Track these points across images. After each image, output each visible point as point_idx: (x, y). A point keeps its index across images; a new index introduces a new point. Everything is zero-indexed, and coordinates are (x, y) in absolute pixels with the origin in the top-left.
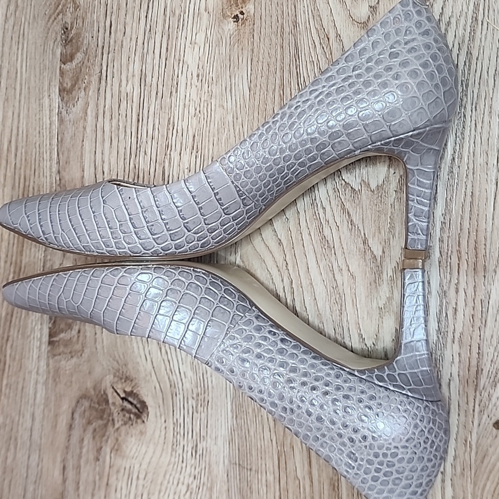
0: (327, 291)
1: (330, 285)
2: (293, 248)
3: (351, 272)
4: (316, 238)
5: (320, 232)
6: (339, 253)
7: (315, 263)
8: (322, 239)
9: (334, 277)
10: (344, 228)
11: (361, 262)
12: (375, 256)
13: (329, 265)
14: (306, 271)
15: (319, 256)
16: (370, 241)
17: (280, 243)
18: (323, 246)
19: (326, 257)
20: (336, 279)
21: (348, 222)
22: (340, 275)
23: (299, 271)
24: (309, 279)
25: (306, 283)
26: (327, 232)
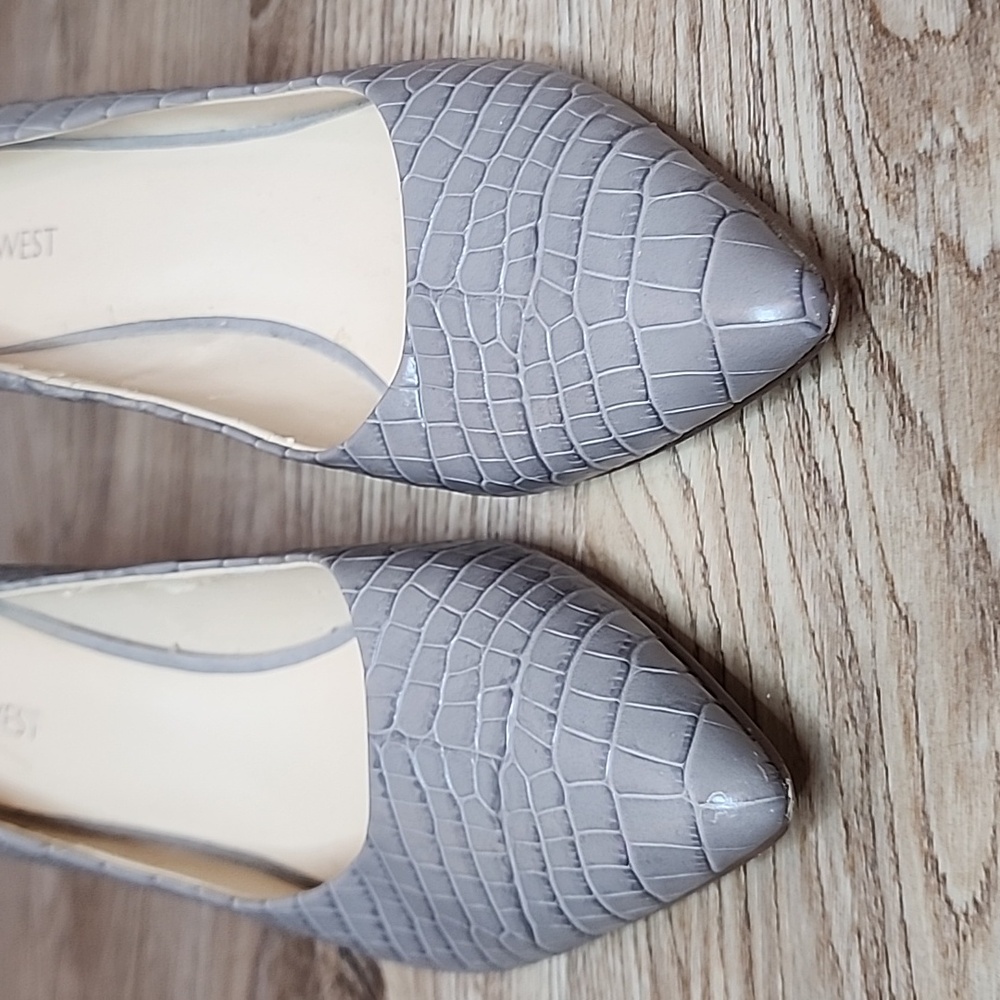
0: (824, 674)
1: (831, 650)
2: (724, 509)
3: (901, 605)
4: (789, 471)
5: (802, 448)
6: (861, 528)
7: (786, 565)
8: (809, 475)
9: (845, 621)
10: (879, 426)
11: (936, 565)
12: (984, 542)
13: (829, 575)
14: (760, 595)
15: (797, 538)
16: (968, 481)
17: (688, 492)
18: (809, 499)
19: (822, 544)
20: (852, 628)
21: (891, 407)
22: (864, 613)
23: (738, 591)
24: (768, 626)
25: (760, 638)
26: (823, 447)
